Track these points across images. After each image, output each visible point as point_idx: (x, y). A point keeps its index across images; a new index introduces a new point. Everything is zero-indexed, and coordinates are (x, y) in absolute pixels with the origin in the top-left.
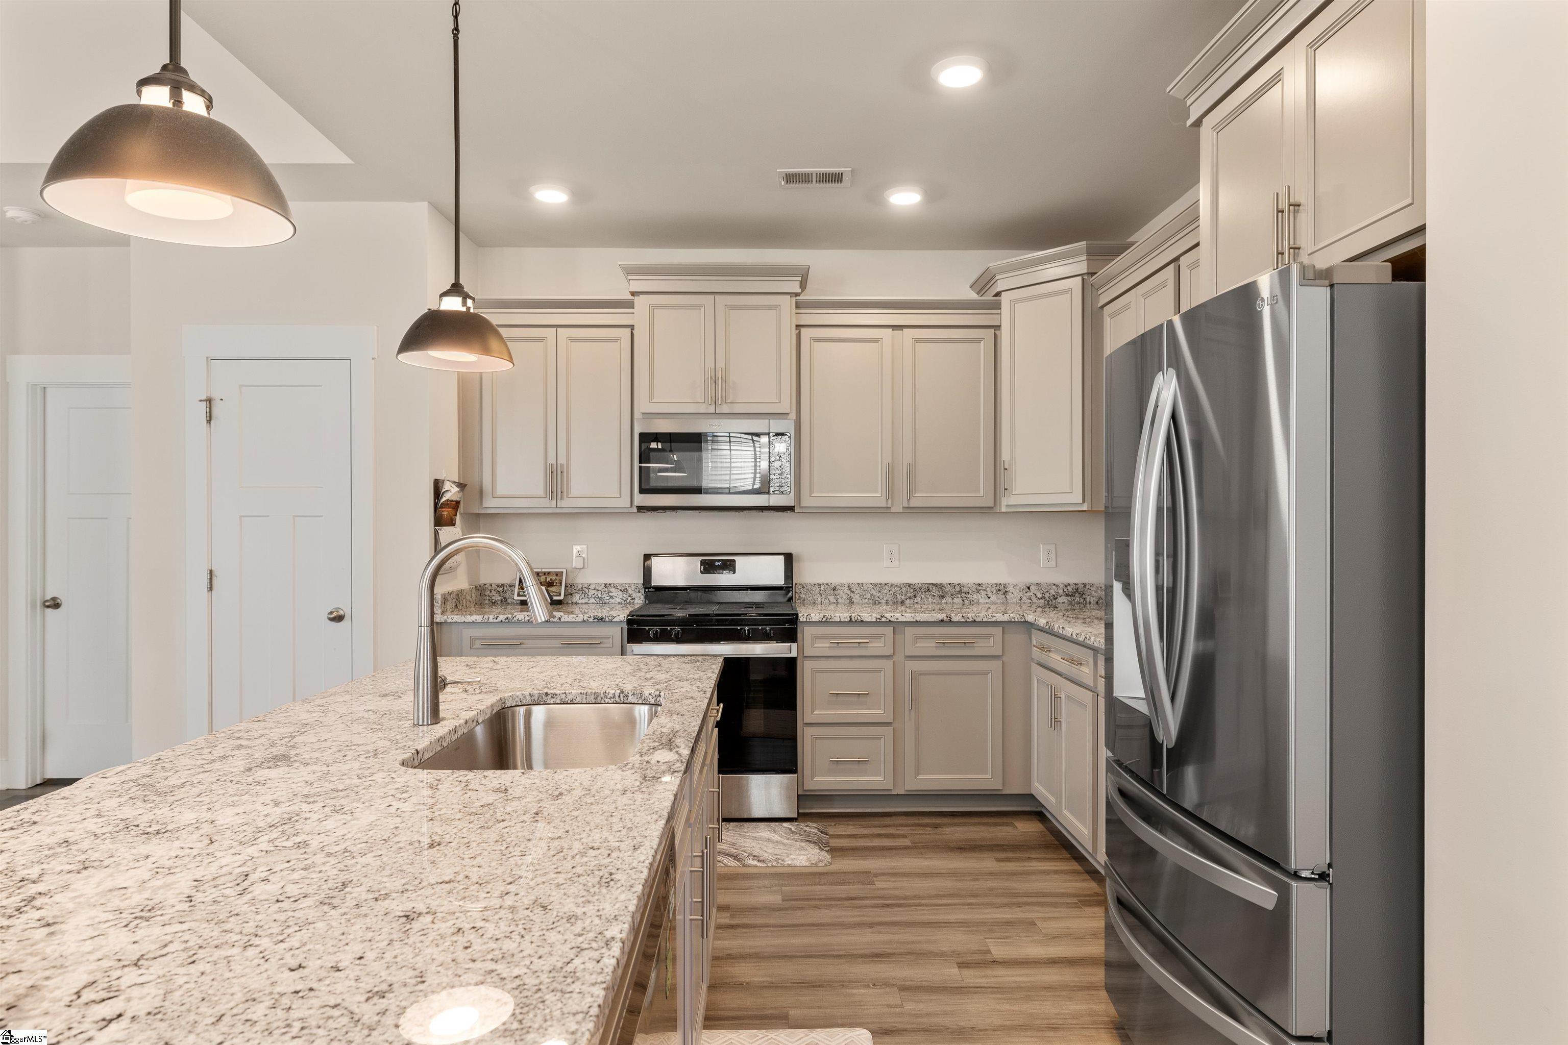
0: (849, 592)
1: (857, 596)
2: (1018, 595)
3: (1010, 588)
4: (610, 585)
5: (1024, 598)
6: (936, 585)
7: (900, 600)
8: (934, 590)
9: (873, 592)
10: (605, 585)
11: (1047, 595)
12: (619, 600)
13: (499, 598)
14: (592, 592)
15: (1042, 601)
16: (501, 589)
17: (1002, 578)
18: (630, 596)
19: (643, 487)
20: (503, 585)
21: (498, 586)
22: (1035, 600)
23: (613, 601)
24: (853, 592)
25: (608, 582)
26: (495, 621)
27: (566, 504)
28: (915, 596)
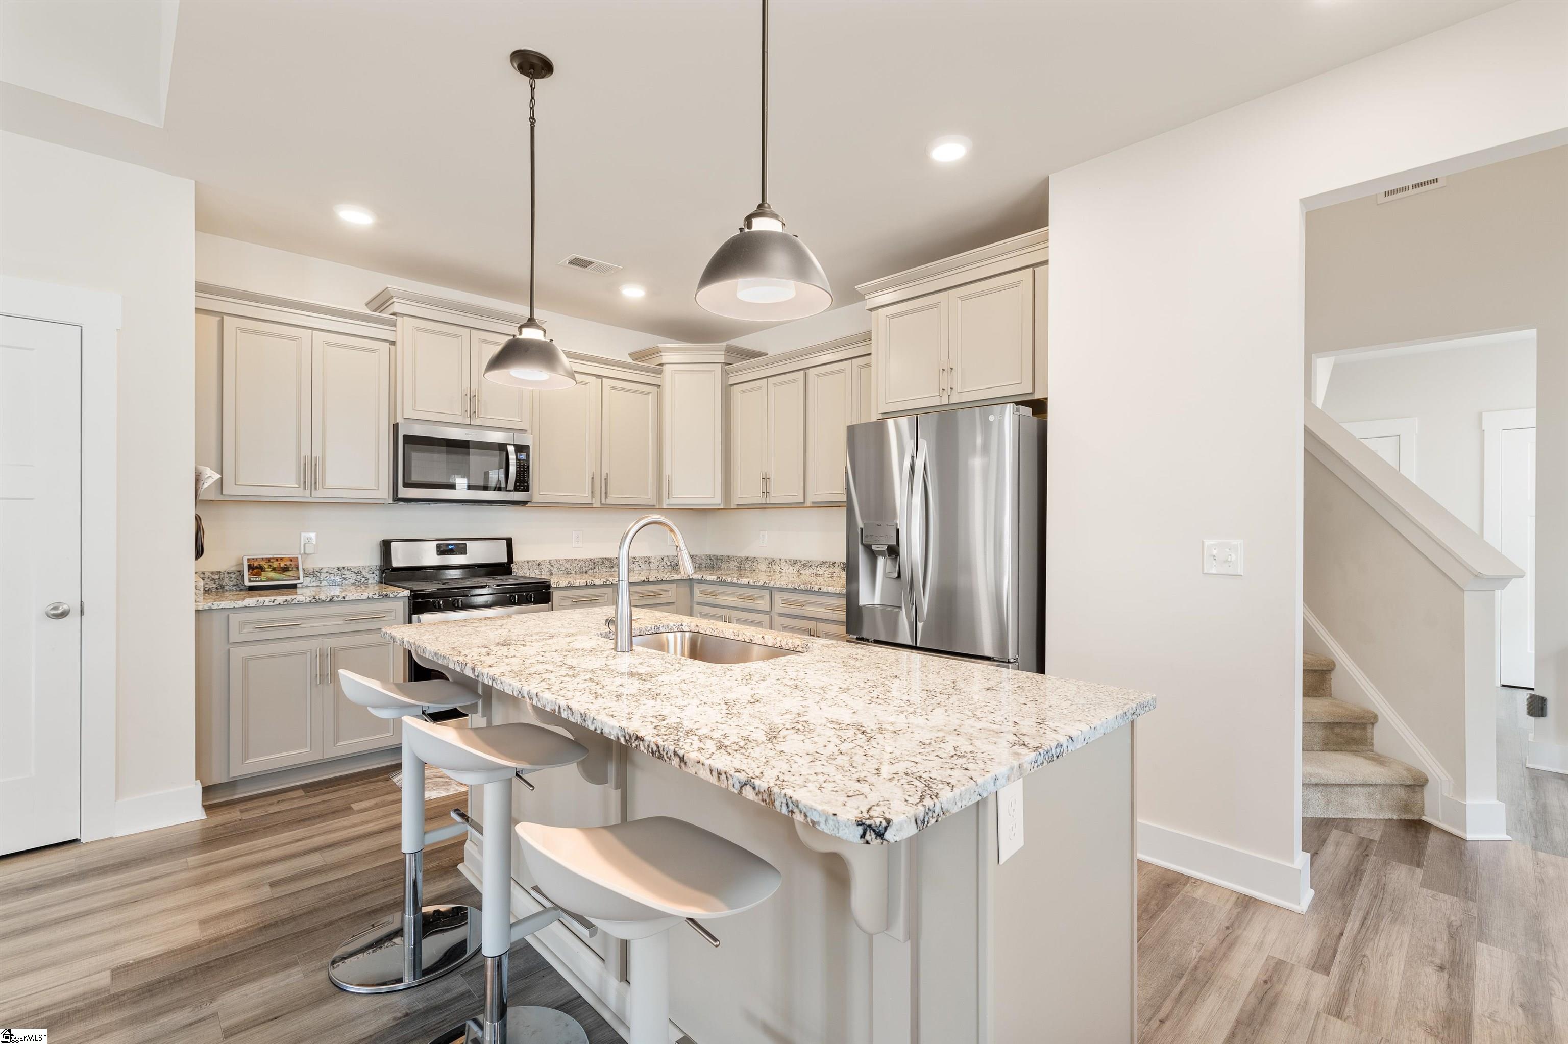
0: (550, 566)
1: (555, 569)
2: (657, 564)
3: (652, 560)
4: (344, 568)
5: (660, 566)
6: (607, 559)
7: (584, 571)
8: (607, 562)
9: (567, 565)
10: (339, 569)
11: (673, 563)
12: (353, 582)
13: (215, 586)
14: (323, 576)
15: (670, 567)
16: (216, 577)
17: (647, 554)
18: (364, 577)
19: (406, 481)
20: (219, 573)
21: (212, 573)
22: (666, 567)
23: (346, 582)
24: (552, 566)
25: (341, 565)
26: (272, 604)
27: (320, 494)
28: (594, 568)
